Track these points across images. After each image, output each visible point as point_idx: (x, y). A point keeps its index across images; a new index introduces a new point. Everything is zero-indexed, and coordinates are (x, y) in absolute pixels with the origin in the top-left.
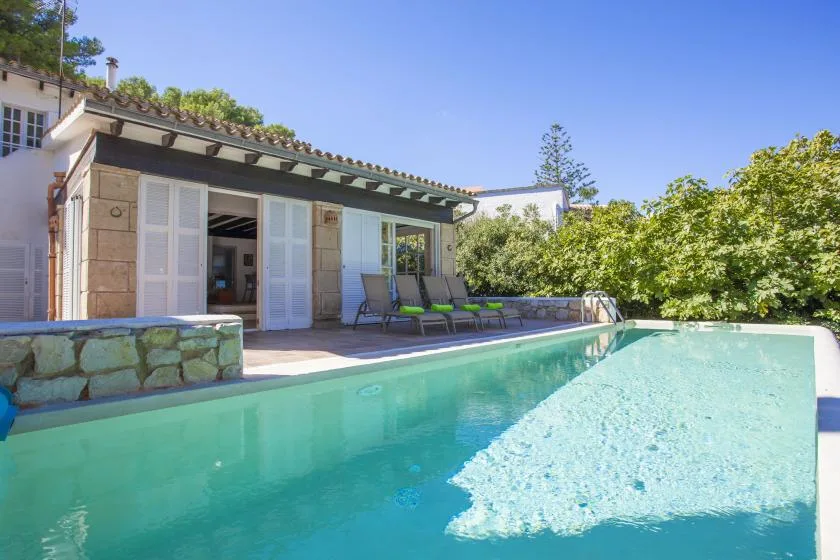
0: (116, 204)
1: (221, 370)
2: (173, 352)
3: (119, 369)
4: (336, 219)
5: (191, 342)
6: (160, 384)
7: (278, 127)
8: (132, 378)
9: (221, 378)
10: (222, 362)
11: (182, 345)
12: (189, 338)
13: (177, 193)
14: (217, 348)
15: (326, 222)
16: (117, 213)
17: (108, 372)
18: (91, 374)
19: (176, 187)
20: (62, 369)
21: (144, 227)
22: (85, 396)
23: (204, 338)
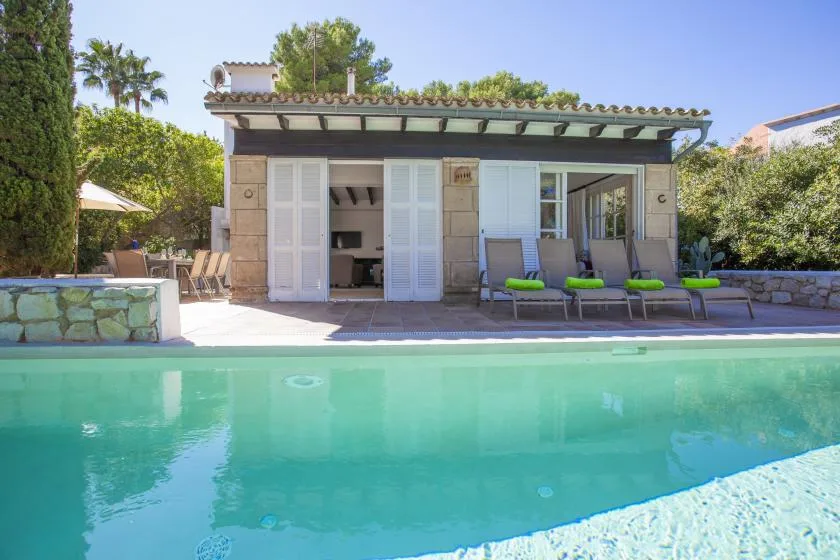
0: (248, 187)
1: (133, 332)
2: (87, 310)
3: (46, 320)
4: (469, 175)
5: (100, 301)
6: (78, 337)
7: (560, 94)
8: (54, 329)
9: (132, 339)
10: (132, 324)
11: (93, 304)
12: (100, 298)
13: (300, 171)
14: (126, 311)
15: (455, 181)
16: (249, 194)
17: (39, 321)
18: (27, 322)
19: (298, 165)
20: (6, 316)
21: (273, 205)
22: (23, 340)
23: (113, 299)
